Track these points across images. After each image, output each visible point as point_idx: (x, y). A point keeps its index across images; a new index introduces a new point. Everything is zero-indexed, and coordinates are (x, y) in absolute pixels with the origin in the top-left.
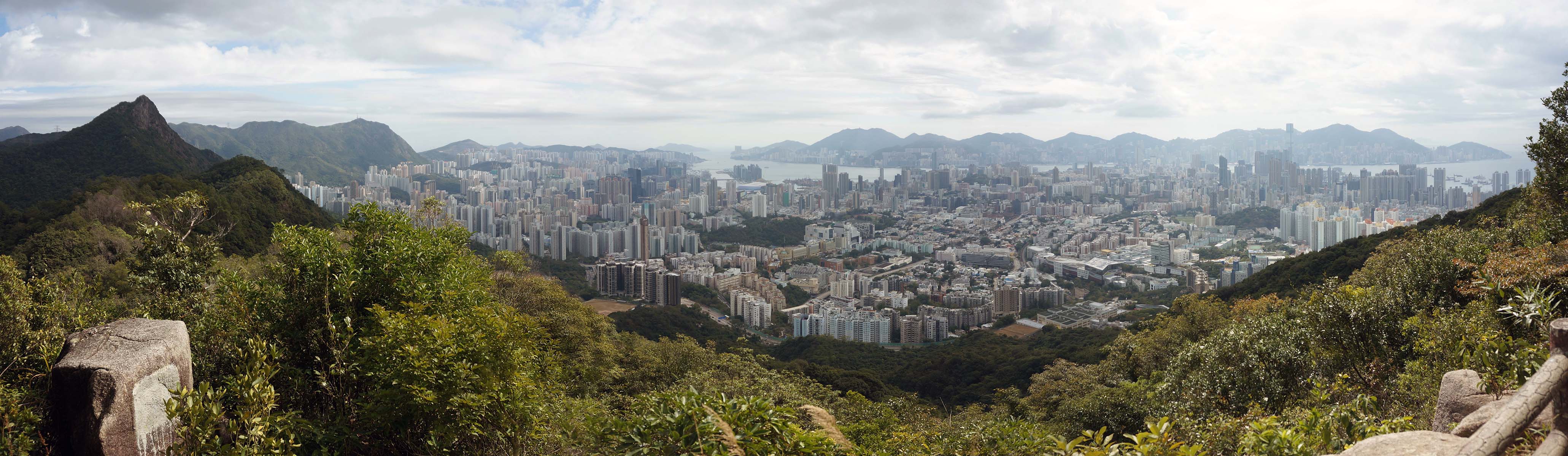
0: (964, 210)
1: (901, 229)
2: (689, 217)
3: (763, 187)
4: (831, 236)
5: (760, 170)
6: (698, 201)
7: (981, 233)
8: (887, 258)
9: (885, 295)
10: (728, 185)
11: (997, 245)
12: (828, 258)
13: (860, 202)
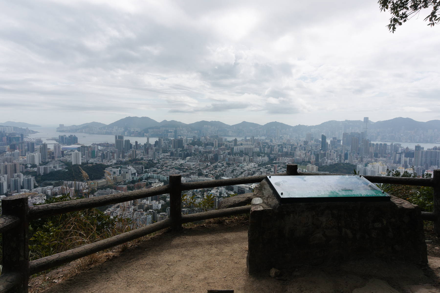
0: (190, 159)
1: (158, 168)
2: (26, 167)
3: (79, 148)
4: (120, 173)
5: (77, 138)
6: (33, 157)
7: (198, 170)
8: (151, 183)
9: (150, 203)
10: (55, 147)
11: (206, 176)
12: (118, 185)
13: (136, 155)
